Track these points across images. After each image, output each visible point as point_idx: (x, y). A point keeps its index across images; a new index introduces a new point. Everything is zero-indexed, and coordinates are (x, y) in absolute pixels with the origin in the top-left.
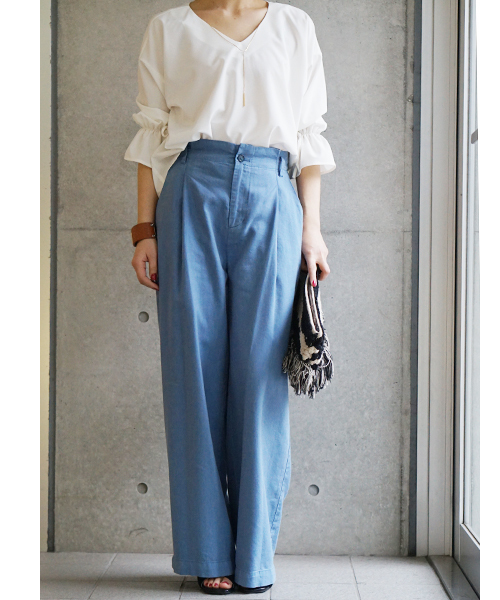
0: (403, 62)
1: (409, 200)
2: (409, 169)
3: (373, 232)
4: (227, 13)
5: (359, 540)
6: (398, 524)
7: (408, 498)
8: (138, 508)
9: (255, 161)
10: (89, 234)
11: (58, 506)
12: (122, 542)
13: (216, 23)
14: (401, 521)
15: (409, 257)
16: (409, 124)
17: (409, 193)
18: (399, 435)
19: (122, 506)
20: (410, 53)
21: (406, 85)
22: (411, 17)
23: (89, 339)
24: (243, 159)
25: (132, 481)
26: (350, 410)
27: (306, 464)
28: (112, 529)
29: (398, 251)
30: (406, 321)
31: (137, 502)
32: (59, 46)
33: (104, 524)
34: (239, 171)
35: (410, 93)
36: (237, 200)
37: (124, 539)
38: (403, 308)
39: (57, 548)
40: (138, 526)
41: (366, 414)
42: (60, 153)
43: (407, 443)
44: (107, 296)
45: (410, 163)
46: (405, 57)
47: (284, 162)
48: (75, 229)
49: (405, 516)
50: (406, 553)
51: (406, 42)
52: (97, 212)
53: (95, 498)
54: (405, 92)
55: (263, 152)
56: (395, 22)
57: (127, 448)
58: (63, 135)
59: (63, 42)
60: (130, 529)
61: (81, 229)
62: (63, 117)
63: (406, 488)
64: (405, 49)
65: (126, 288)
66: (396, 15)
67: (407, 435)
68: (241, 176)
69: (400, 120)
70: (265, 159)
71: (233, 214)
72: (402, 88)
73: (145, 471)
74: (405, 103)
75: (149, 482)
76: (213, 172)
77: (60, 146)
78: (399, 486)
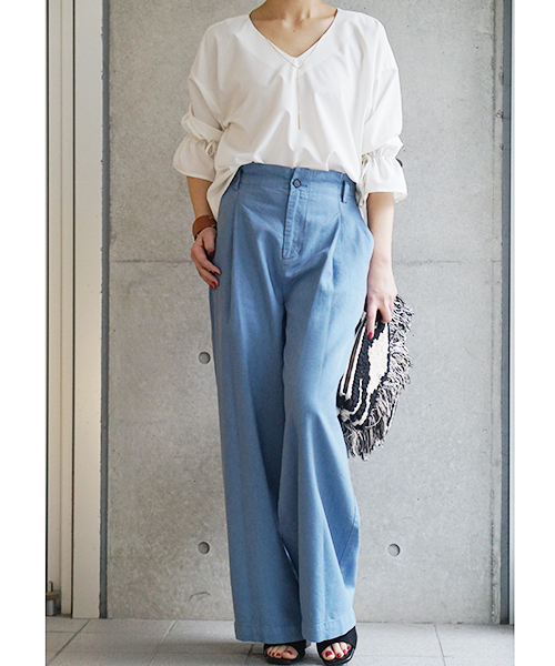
0: (492, 73)
1: (499, 226)
2: (499, 192)
3: (460, 263)
4: (287, 23)
5: (445, 607)
6: (489, 588)
7: (499, 559)
8: (199, 570)
9: (314, 186)
10: (143, 266)
11: (110, 568)
12: (182, 608)
13: (272, 36)
14: (492, 585)
15: (499, 289)
16: (499, 142)
17: (499, 218)
18: (489, 489)
19: (181, 567)
20: (499, 64)
21: (494, 99)
22: (500, 24)
23: (145, 383)
24: (299, 183)
25: (193, 539)
26: (435, 461)
27: (386, 521)
28: (171, 593)
29: (487, 282)
30: (495, 362)
31: (197, 564)
32: (111, 60)
33: (162, 587)
34: (295, 198)
35: (499, 108)
36: (293, 229)
37: (183, 603)
38: (493, 345)
39: (110, 615)
40: (199, 590)
41: (452, 465)
42: (112, 177)
43: (499, 497)
44: (164, 335)
45: (499, 185)
46: (494, 68)
47: (347, 187)
48: (129, 261)
49: (497, 579)
50: (498, 621)
51: (495, 51)
52: (153, 242)
53: (151, 558)
54: (494, 106)
55: (322, 176)
56: (482, 29)
57: (186, 503)
58: (115, 158)
59: (115, 55)
60: (191, 594)
61: (135, 261)
62: (116, 137)
63: (497, 548)
64: (494, 60)
65: (185, 326)
66: (483, 22)
67: (498, 488)
68: (297, 204)
69: (489, 137)
70: (325, 184)
71: (288, 243)
72: (490, 102)
73: (206, 529)
74: (494, 119)
75: (211, 541)
76: (267, 199)
77: (112, 169)
78: (489, 545)
